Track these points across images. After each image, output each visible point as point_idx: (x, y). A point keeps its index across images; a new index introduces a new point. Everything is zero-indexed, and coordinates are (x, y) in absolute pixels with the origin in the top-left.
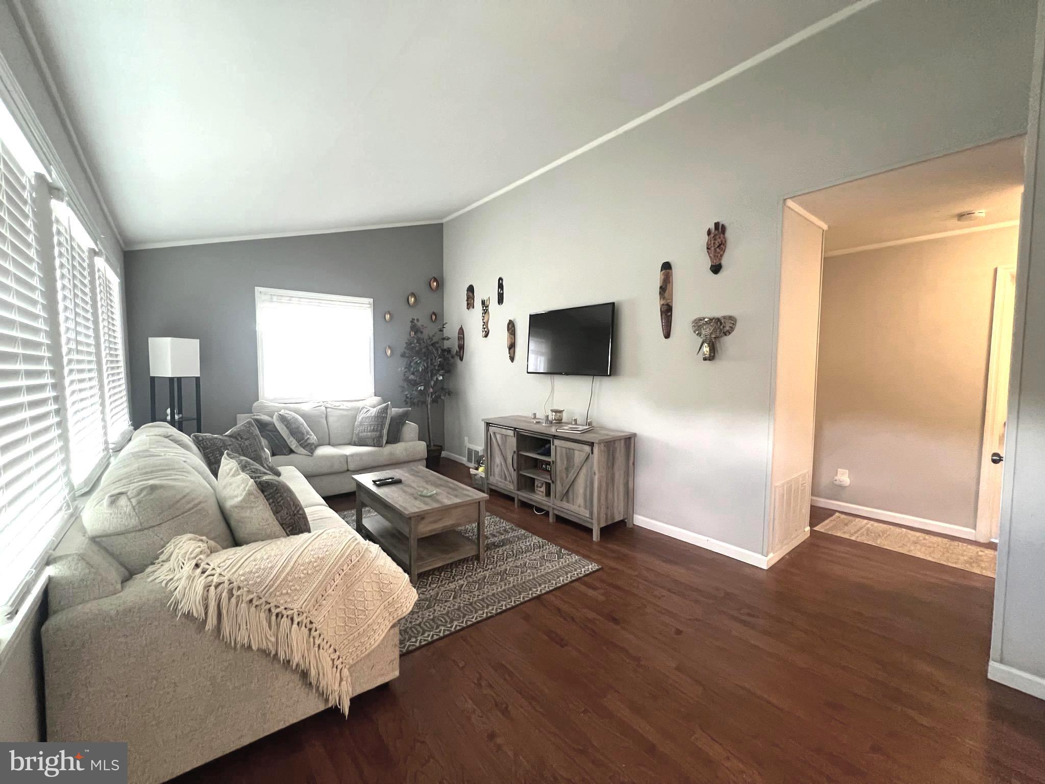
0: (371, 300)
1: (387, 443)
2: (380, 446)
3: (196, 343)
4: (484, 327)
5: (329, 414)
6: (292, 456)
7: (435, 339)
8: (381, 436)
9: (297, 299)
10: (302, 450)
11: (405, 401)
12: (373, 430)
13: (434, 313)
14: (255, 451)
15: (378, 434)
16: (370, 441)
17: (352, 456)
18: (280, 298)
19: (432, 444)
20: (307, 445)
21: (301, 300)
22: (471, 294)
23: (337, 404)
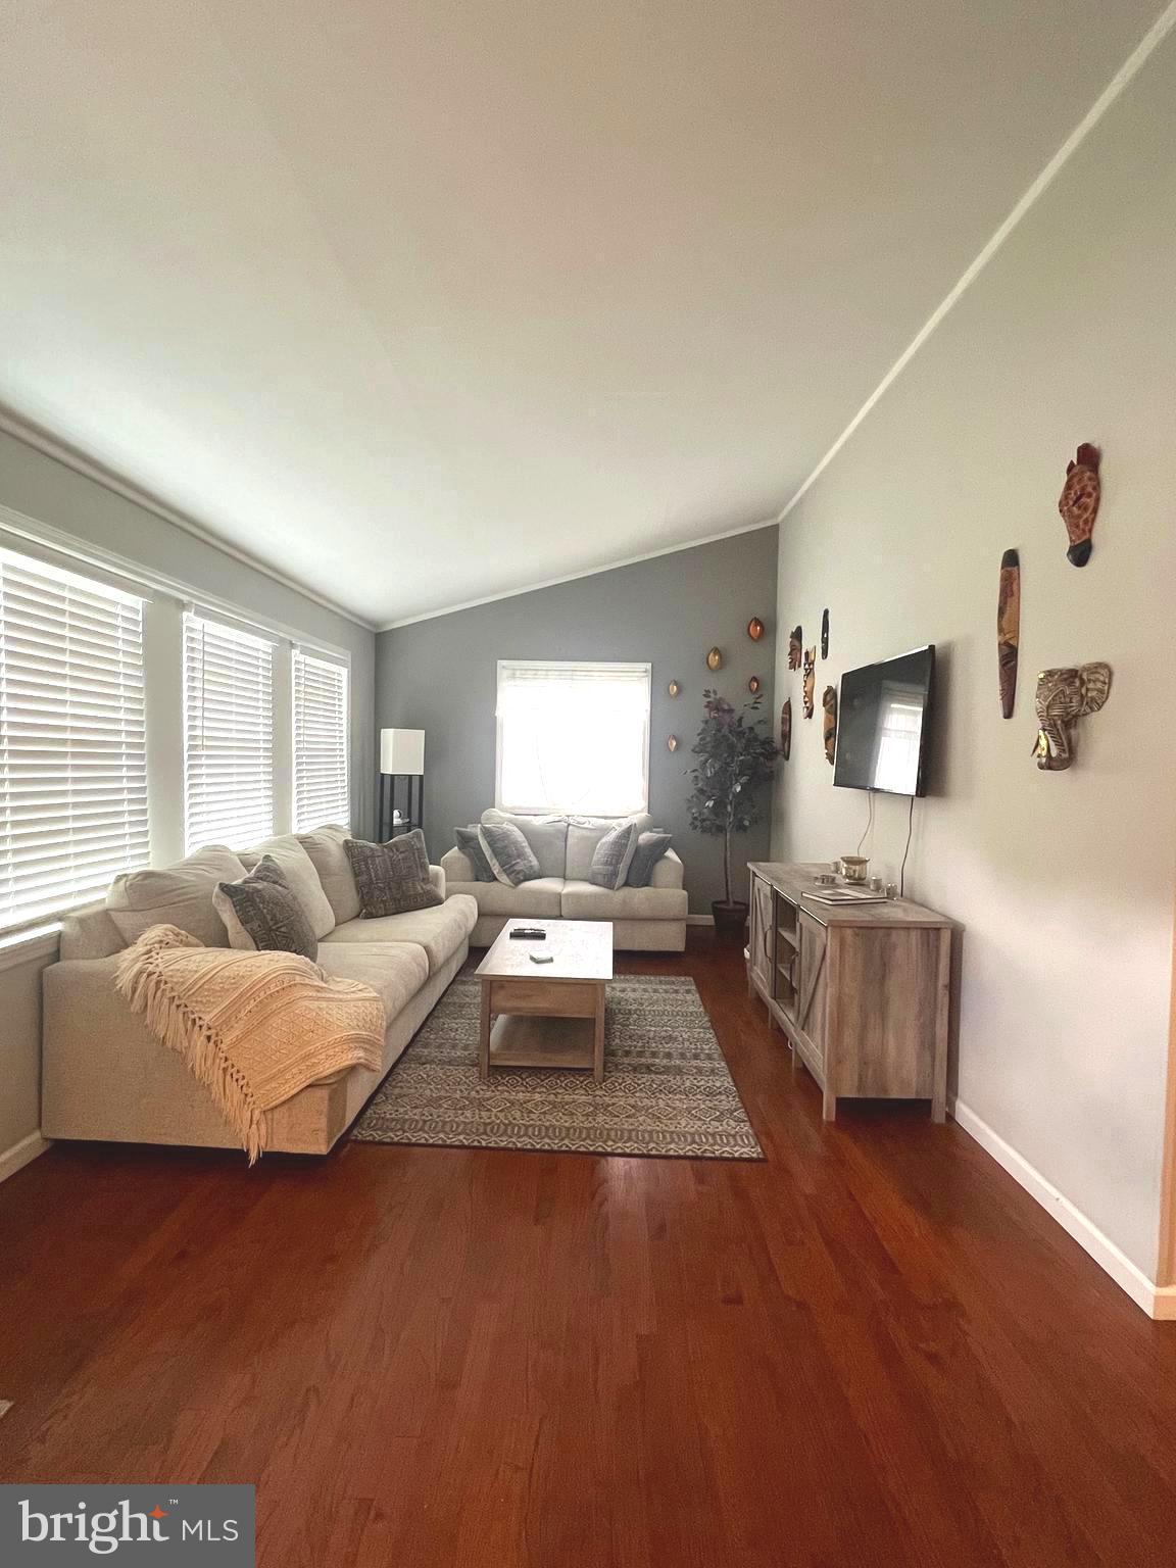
0: (649, 666)
1: (626, 884)
2: (611, 887)
3: (422, 733)
4: (807, 699)
5: (570, 833)
6: (495, 883)
7: (746, 724)
8: (615, 874)
9: (544, 673)
10: (504, 878)
11: (693, 823)
12: (606, 863)
13: (754, 679)
14: (410, 867)
15: (611, 868)
16: (600, 879)
17: (568, 895)
18: (523, 672)
19: (731, 901)
20: (513, 872)
21: (550, 673)
22: (797, 643)
23: (583, 820)
